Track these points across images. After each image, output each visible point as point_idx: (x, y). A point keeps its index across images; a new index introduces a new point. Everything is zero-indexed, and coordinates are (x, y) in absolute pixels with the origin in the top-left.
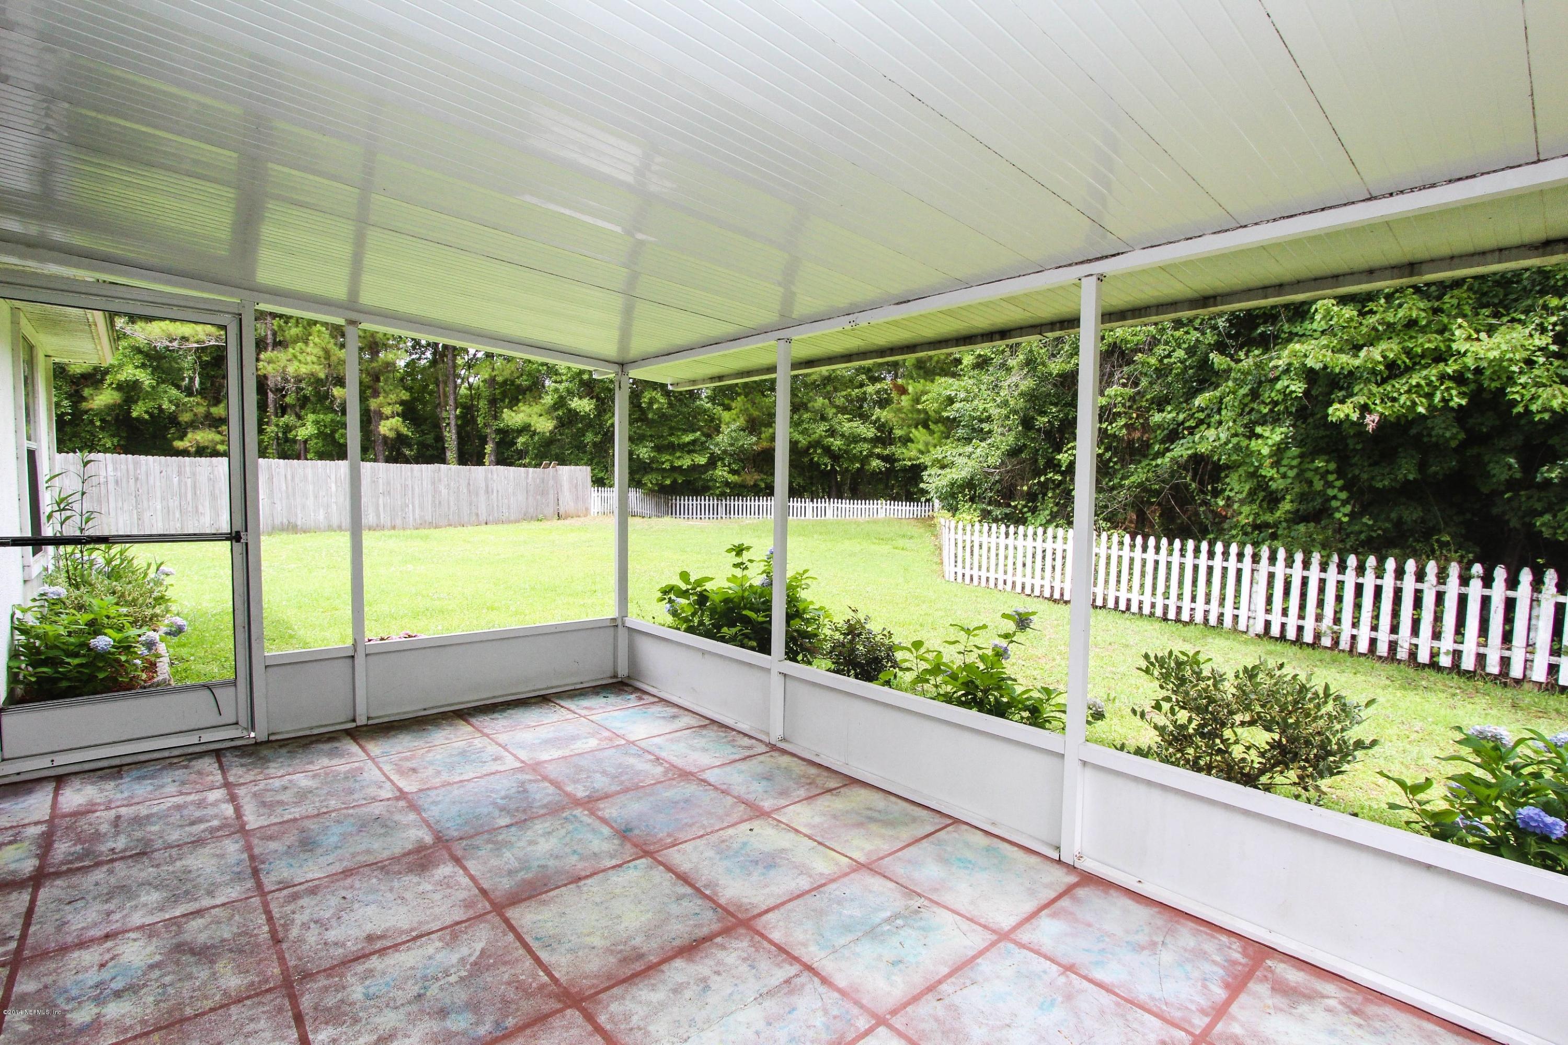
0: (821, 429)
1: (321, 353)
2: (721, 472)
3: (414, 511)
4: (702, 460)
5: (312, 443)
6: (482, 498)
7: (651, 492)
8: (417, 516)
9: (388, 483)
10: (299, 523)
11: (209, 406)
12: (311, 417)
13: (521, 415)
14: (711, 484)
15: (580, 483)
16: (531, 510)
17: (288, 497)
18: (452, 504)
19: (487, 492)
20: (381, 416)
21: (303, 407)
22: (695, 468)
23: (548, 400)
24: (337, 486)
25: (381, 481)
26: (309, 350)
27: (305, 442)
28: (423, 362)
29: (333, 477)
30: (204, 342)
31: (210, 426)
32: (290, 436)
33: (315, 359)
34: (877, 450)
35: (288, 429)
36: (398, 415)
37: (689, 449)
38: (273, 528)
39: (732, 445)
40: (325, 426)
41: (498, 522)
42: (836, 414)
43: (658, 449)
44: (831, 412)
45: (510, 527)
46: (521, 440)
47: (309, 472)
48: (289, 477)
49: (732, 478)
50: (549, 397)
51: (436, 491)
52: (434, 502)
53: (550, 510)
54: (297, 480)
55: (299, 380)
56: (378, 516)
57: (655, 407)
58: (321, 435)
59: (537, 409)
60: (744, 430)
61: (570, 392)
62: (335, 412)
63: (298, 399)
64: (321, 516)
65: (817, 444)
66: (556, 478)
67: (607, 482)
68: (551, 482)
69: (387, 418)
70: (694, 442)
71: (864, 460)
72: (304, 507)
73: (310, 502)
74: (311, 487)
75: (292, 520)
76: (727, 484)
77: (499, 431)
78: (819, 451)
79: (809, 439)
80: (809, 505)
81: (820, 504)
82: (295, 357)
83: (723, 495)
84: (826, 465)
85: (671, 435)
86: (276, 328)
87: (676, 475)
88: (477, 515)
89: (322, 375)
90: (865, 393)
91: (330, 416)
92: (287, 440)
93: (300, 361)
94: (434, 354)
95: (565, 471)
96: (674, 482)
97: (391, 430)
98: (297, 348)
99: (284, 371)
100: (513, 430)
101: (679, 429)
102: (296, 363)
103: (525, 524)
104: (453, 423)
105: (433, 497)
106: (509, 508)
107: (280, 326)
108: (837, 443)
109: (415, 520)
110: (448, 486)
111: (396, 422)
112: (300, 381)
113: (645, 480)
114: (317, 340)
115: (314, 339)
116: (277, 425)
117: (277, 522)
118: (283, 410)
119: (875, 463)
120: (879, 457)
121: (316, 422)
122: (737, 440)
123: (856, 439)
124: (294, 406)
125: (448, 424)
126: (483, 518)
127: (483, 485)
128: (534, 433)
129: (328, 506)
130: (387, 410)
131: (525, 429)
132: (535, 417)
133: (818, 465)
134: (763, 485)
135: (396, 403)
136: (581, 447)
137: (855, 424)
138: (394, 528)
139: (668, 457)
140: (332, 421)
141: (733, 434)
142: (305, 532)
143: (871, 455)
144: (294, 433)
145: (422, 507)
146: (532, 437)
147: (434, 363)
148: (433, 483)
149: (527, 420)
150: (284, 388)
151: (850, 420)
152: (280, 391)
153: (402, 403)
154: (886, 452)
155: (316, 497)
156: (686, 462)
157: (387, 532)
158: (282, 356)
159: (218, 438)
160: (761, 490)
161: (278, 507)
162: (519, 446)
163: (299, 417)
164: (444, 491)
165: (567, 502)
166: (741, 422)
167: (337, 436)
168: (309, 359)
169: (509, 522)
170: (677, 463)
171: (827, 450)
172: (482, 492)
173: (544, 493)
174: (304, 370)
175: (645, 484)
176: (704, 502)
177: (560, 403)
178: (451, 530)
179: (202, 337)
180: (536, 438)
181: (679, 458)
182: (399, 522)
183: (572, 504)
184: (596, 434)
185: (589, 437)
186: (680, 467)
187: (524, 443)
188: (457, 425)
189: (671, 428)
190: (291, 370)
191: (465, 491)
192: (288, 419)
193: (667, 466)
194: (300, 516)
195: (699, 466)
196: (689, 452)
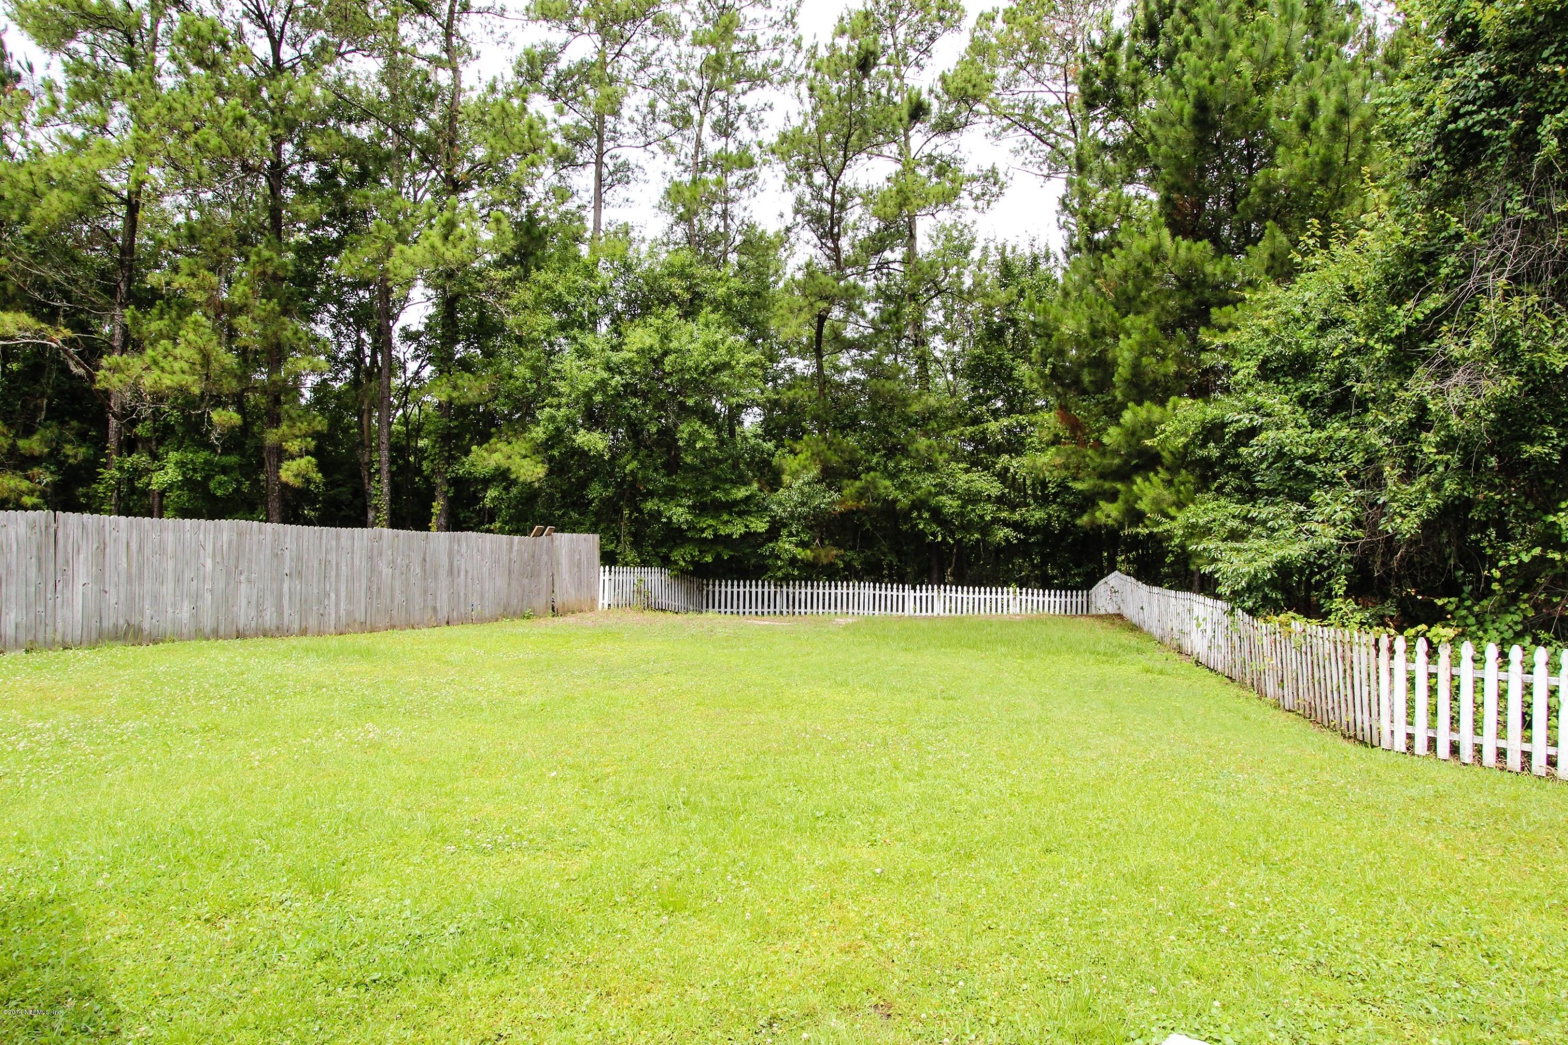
0: (927, 482)
1: (197, 357)
2: (786, 546)
3: (337, 604)
4: (760, 526)
5: (173, 495)
6: (444, 580)
7: (683, 575)
8: (342, 612)
9: (299, 558)
10: (146, 626)
11: (17, 436)
12: (174, 456)
13: (497, 456)
14: (770, 562)
15: (584, 558)
16: (514, 602)
17: (129, 580)
18: (397, 592)
19: (451, 572)
20: (281, 455)
21: (160, 442)
22: (749, 536)
23: (539, 433)
24: (215, 563)
25: (287, 553)
26: (177, 351)
27: (162, 494)
28: (337, 385)
29: (209, 548)
30: (12, 338)
31: (15, 468)
32: (139, 484)
33: (186, 367)
34: (1004, 514)
35: (137, 472)
36: (308, 453)
37: (742, 508)
38: (100, 635)
39: (803, 504)
40: (195, 470)
41: (465, 620)
42: (948, 462)
43: (701, 509)
44: (941, 459)
45: (486, 629)
46: (492, 493)
47: (170, 537)
48: (134, 546)
49: (801, 554)
50: (540, 430)
51: (373, 569)
52: (369, 588)
53: (541, 602)
54: (147, 551)
55: (159, 397)
56: (280, 613)
57: (699, 445)
58: (187, 483)
59: (520, 446)
60: (819, 482)
61: (570, 421)
62: (211, 448)
63: (156, 430)
64: (185, 614)
65: (919, 505)
66: (551, 552)
67: (620, 558)
68: (545, 558)
69: (292, 457)
70: (748, 499)
71: (986, 528)
72: (156, 598)
73: (168, 589)
74: (171, 565)
75: (135, 620)
76: (793, 561)
77: (457, 482)
78: (926, 515)
79: (911, 497)
80: (909, 594)
81: (923, 593)
82: (156, 363)
83: (787, 579)
84: (934, 535)
85: (715, 488)
86: (128, 321)
87: (720, 549)
88: (435, 609)
89: (196, 390)
90: (983, 432)
91: (203, 455)
92: (133, 490)
93: (163, 370)
94: (356, 373)
95: (564, 540)
96: (718, 557)
97: (296, 476)
98: (160, 349)
99: (136, 384)
100: (476, 479)
101: (726, 481)
102: (156, 372)
103: (506, 622)
104: (385, 468)
105: (370, 580)
106: (482, 597)
107: (134, 318)
108: (950, 504)
109: (338, 618)
110: (393, 564)
111: (305, 463)
112: (161, 400)
113: (675, 555)
114: (191, 336)
115: (188, 333)
116: (120, 469)
117: (108, 624)
118: (130, 445)
119: (1002, 533)
120: (1006, 523)
121: (181, 465)
122: (810, 497)
123: (971, 498)
124: (148, 440)
125: (378, 471)
126: (443, 613)
127: (445, 561)
128: (514, 482)
129: (198, 596)
130: (294, 446)
131: (502, 476)
132: (517, 459)
133: (922, 534)
134: (841, 565)
135: (305, 436)
136: (582, 505)
137: (974, 476)
138: (304, 632)
139: (710, 522)
140: (206, 462)
141: (806, 489)
142: (155, 642)
143: (995, 520)
144: (145, 480)
145: (350, 599)
146: (506, 489)
147: (355, 384)
148: (371, 558)
149: (505, 464)
150: (134, 409)
151: (967, 471)
152: (129, 417)
153: (316, 435)
154: (1016, 517)
155: (178, 580)
156: (737, 529)
157: (293, 641)
158: (135, 363)
159: (25, 485)
160: (838, 571)
161: (112, 598)
162: (488, 502)
163: (155, 457)
164: (386, 571)
165: (566, 593)
166: (815, 472)
167: (212, 485)
168: (177, 366)
169: (482, 620)
170: (724, 531)
171: (937, 514)
172: (443, 573)
173: (534, 575)
174: (168, 381)
175: (676, 562)
176: (754, 589)
177: (556, 437)
178: (396, 634)
179: (12, 329)
180: (514, 491)
181: (726, 523)
182: (313, 622)
183: (572, 592)
184: (606, 486)
185: (595, 491)
186: (729, 536)
187: (493, 499)
188: (390, 471)
189: (717, 479)
190: (148, 381)
191: (418, 570)
192: (140, 459)
193: (708, 534)
194: (148, 613)
195: (756, 534)
196: (740, 514)
